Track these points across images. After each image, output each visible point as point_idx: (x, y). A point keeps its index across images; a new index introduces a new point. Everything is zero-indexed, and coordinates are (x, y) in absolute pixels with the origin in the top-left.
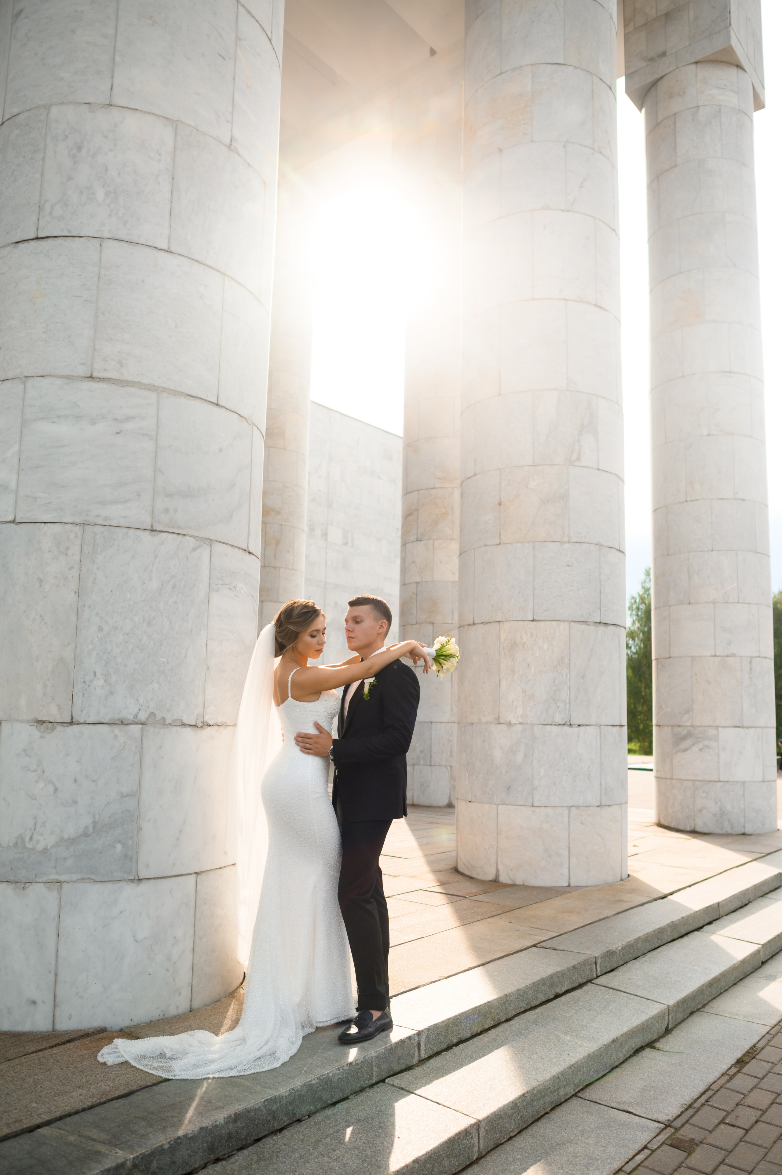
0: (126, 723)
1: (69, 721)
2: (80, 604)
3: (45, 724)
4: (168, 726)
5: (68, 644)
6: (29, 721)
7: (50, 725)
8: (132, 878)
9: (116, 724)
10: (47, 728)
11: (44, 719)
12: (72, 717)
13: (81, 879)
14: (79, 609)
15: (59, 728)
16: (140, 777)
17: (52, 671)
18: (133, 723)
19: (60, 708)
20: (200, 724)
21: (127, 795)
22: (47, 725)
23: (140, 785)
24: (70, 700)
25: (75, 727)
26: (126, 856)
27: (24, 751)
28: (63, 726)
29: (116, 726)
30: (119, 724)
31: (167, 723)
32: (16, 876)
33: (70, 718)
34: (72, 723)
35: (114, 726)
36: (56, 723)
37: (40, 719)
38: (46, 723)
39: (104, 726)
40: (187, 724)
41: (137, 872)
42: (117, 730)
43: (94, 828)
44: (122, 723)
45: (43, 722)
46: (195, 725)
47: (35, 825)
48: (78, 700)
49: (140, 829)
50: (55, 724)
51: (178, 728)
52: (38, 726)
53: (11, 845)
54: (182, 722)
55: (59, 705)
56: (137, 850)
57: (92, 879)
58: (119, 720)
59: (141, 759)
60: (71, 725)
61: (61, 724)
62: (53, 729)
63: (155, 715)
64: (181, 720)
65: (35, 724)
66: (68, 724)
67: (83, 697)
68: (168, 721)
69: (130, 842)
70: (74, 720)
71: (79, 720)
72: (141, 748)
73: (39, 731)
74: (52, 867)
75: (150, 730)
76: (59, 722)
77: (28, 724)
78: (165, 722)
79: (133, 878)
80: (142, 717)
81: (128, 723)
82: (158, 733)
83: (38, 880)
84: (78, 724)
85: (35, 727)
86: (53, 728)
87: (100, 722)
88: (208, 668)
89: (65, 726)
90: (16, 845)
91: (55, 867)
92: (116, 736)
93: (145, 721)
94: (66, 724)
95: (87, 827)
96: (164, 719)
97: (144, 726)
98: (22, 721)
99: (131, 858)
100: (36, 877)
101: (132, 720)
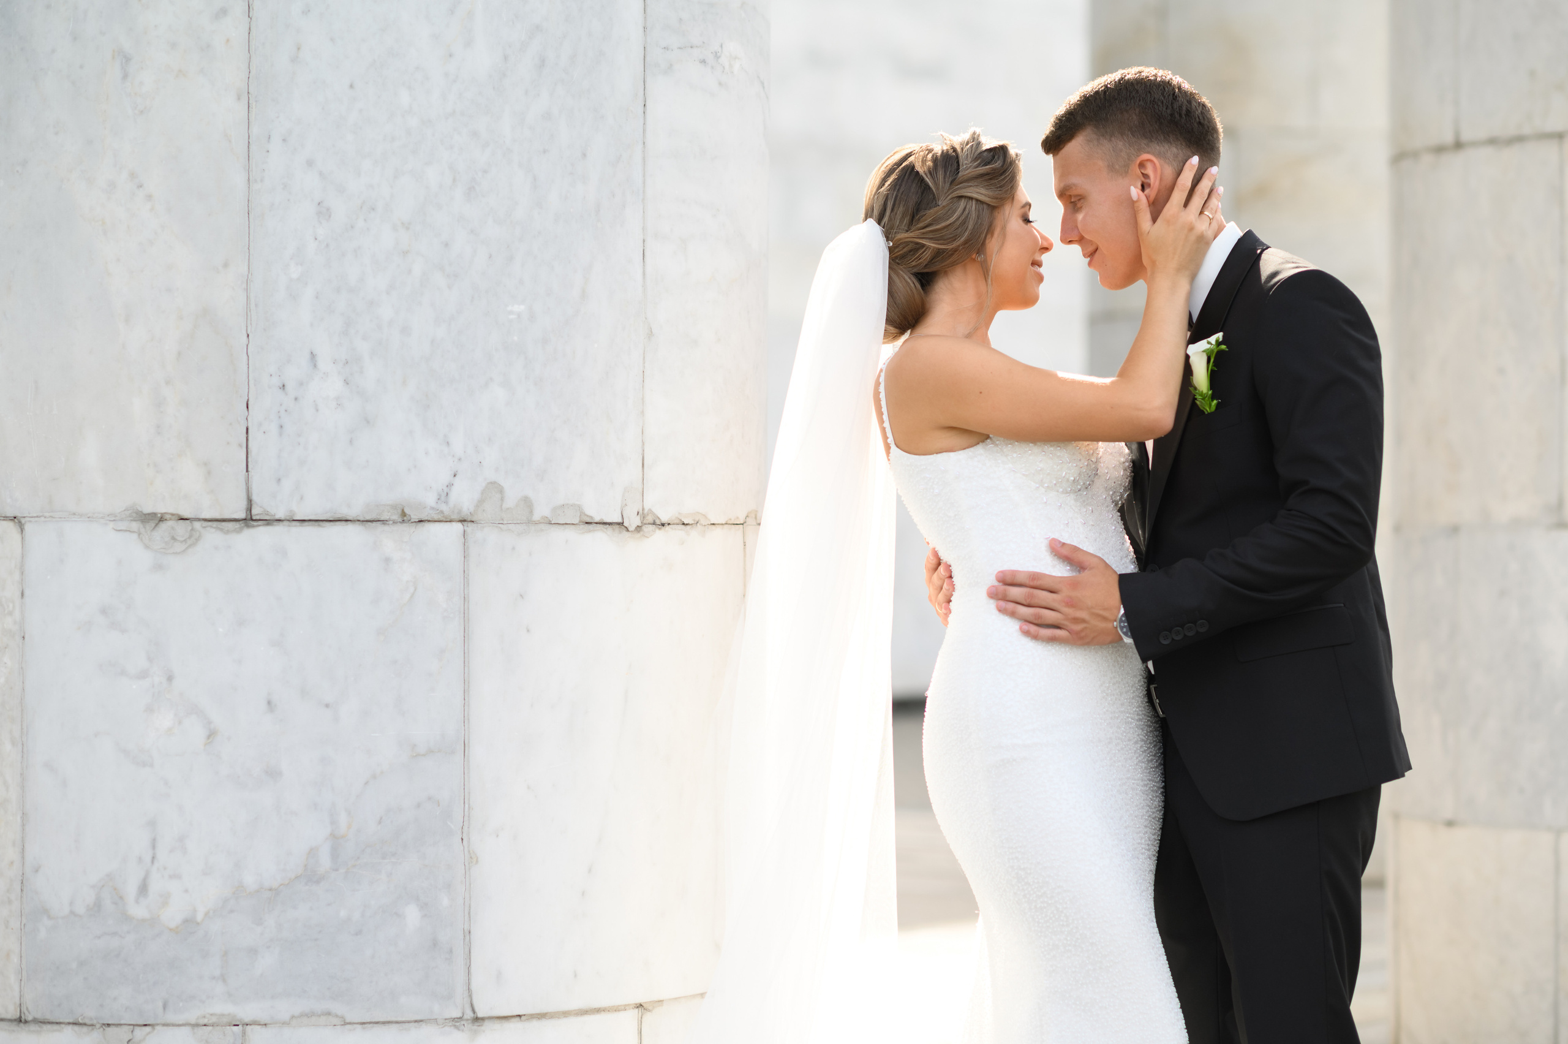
0: (415, 518)
1: (242, 515)
2: (255, 130)
3: (164, 526)
4: (542, 526)
5: (226, 265)
6: (113, 518)
7: (181, 528)
8: (457, 1014)
9: (384, 522)
10: (174, 538)
11: (160, 509)
12: (250, 501)
13: (303, 1015)
14: (253, 147)
15: (212, 536)
16: (466, 692)
17: (179, 354)
18: (436, 517)
19: (209, 473)
20: (633, 521)
21: (430, 752)
22: (173, 528)
23: (466, 720)
24: (240, 446)
25: (261, 533)
26: (435, 944)
27: (104, 611)
28: (221, 530)
29: (386, 528)
30: (395, 522)
31: (536, 517)
32: (101, 1006)
33: (244, 504)
34: (249, 520)
35: (380, 527)
36: (199, 520)
37: (148, 509)
38: (170, 523)
39: (350, 527)
40: (597, 519)
41: (470, 996)
42: (389, 540)
43: (335, 853)
44: (404, 517)
45: (160, 519)
46: (621, 524)
47: (154, 847)
48: (265, 446)
49: (472, 859)
50: (197, 525)
51: (570, 534)
52: (142, 530)
53: (80, 909)
54: (582, 513)
55: (205, 464)
56: (466, 927)
57: (337, 1016)
58: (394, 507)
59: (466, 637)
60: (248, 526)
61: (215, 524)
62: (193, 540)
63: (501, 491)
64: (579, 506)
65: (135, 526)
66: (237, 525)
67: (281, 434)
68: (542, 510)
69: (445, 901)
70: (255, 511)
71: (272, 512)
72: (465, 599)
73: (147, 547)
74: (214, 978)
75: (487, 538)
76: (208, 516)
77: (111, 525)
78: (531, 512)
79: (459, 1015)
80: (464, 498)
81: (423, 517)
82: (514, 548)
83: (171, 1017)
84: (268, 522)
85: (135, 536)
86: (190, 537)
87: (337, 516)
88: (650, 334)
89: (228, 532)
90: (97, 908)
91: (223, 978)
92: (387, 560)
93: (472, 509)
94: (230, 525)
95: (312, 852)
96: (527, 503)
97: (470, 528)
98: (90, 518)
99: (451, 951)
100: (165, 1007)
101: (432, 508)
